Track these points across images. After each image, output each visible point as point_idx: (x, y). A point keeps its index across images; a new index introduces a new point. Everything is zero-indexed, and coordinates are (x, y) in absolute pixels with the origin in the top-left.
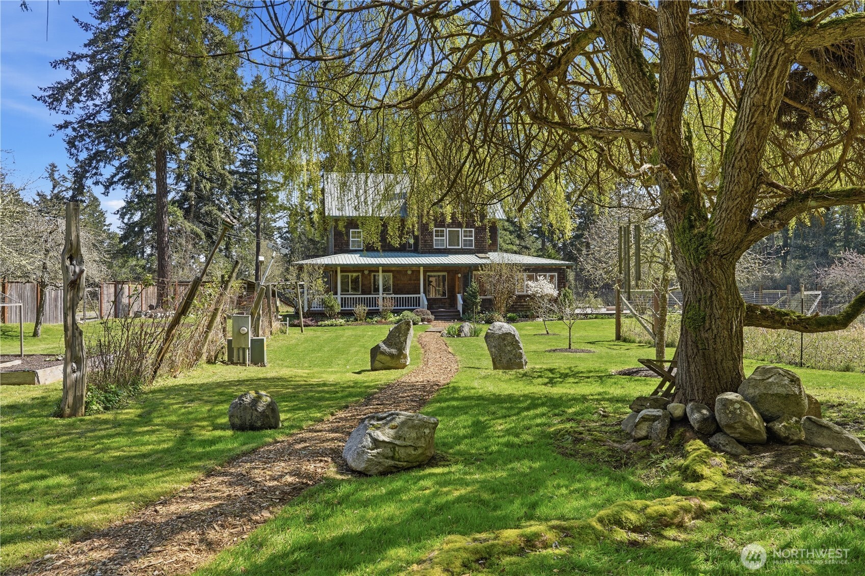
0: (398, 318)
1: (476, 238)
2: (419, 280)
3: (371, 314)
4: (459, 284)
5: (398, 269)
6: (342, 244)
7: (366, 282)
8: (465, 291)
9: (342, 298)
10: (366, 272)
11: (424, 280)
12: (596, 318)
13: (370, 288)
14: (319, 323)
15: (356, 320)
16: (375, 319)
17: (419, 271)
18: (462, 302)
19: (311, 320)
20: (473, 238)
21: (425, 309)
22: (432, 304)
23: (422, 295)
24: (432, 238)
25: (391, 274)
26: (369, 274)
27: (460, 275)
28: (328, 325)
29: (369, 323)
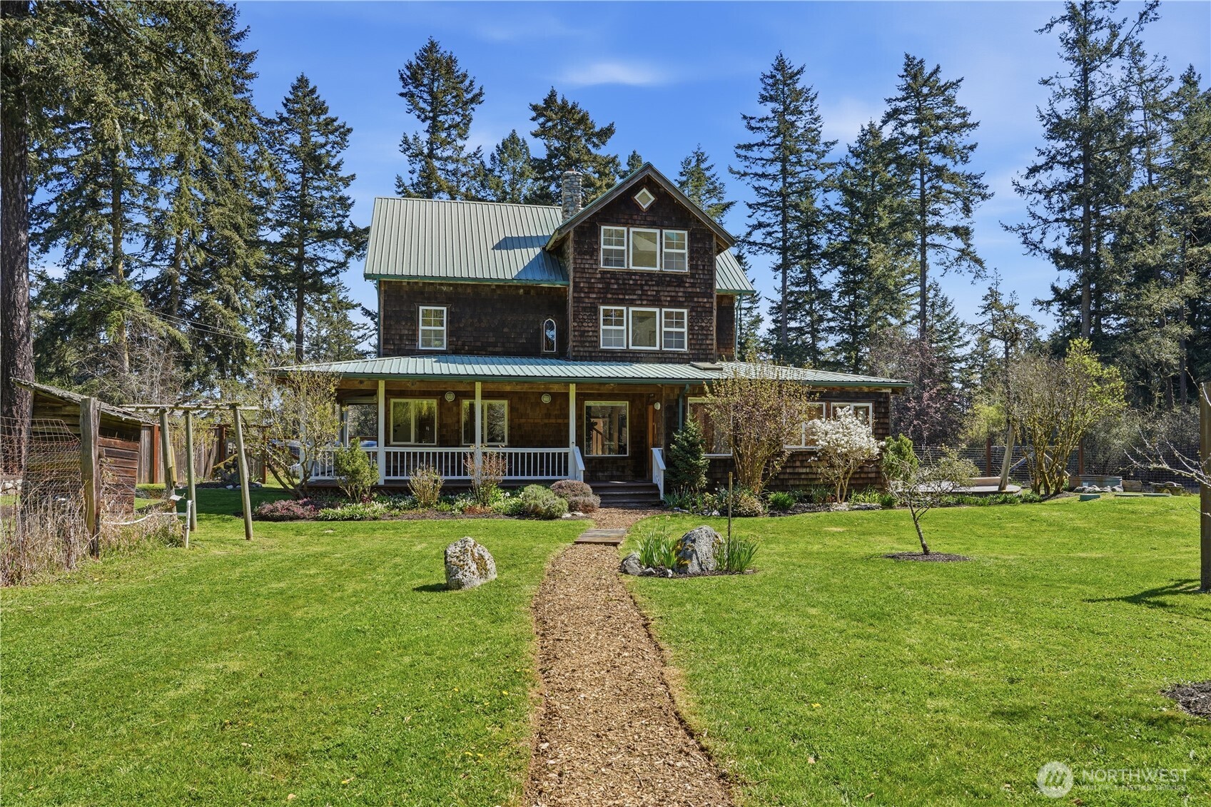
0: (514, 501)
1: (691, 329)
2: (567, 416)
3: (450, 491)
4: (654, 427)
5: (518, 388)
6: (401, 337)
7: (449, 420)
8: (670, 440)
9: (388, 454)
10: (450, 398)
11: (579, 417)
12: (958, 503)
13: (458, 432)
14: (321, 513)
15: (414, 504)
16: (461, 504)
17: (567, 395)
18: (663, 467)
19: (305, 504)
20: (685, 330)
21: (580, 481)
22: (595, 470)
23: (573, 450)
24: (598, 326)
25: (505, 402)
26: (457, 402)
27: (658, 406)
28: (343, 519)
29: (443, 513)
